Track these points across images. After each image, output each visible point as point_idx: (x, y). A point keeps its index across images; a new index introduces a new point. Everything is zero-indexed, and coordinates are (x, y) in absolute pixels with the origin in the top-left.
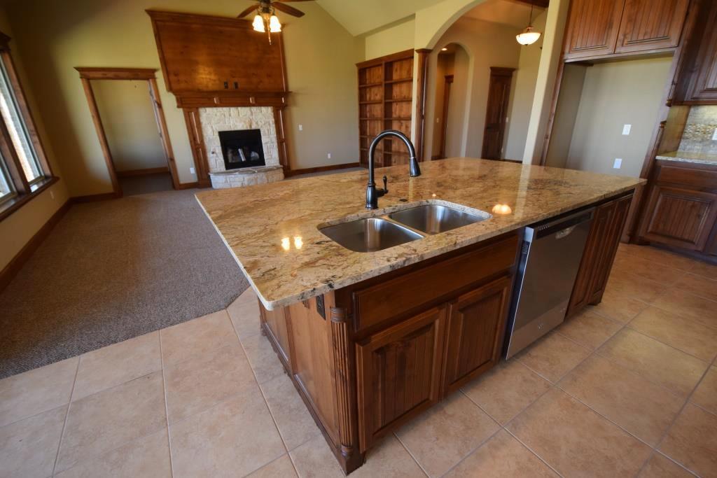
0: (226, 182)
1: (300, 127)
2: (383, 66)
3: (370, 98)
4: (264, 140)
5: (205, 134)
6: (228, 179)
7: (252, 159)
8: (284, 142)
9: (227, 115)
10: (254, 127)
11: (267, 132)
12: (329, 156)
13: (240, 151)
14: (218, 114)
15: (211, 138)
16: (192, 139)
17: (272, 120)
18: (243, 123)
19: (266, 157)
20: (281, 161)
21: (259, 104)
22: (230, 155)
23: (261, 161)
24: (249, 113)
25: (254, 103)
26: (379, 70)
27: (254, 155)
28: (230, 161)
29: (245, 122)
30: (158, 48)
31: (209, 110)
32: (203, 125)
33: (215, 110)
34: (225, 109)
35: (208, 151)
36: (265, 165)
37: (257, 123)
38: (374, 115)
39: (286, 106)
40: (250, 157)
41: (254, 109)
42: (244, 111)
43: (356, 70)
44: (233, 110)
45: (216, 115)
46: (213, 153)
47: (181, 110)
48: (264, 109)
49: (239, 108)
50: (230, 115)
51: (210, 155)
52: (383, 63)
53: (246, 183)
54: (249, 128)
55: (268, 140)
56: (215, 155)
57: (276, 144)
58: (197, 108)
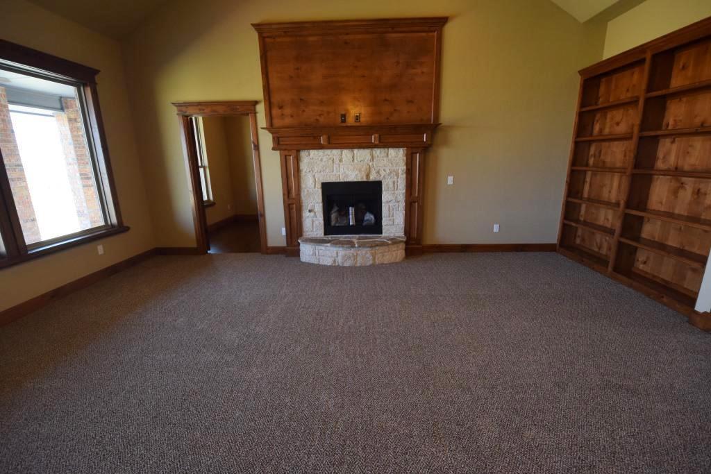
0: (314, 254)
1: (450, 180)
2: (647, 66)
3: (601, 130)
4: (385, 197)
5: (303, 186)
6: (317, 251)
7: (365, 224)
8: (417, 203)
9: (337, 161)
10: (373, 178)
11: (391, 186)
12: (496, 228)
13: (351, 210)
14: (325, 159)
15: (311, 190)
16: (286, 193)
17: (402, 168)
18: (357, 172)
19: (384, 222)
20: (408, 230)
21: (384, 144)
22: (333, 216)
23: (377, 228)
24: (369, 157)
25: (377, 142)
26: (633, 74)
27: (369, 217)
28: (333, 223)
29: (360, 170)
30: (263, 73)
31: (313, 152)
32: (303, 174)
33: (321, 152)
34: (335, 152)
35: (304, 208)
36: (381, 233)
37: (378, 172)
38: (604, 162)
39: (430, 146)
40: (362, 220)
41: (377, 152)
42: (362, 155)
43: (578, 81)
44: (346, 153)
45: (321, 160)
46: (310, 211)
47: (277, 153)
48: (392, 152)
49: (356, 151)
50: (341, 160)
51: (306, 214)
52: (648, 56)
53: (340, 260)
54: (365, 179)
55: (391, 197)
56: (312, 214)
57: (402, 205)
58: (298, 151)
